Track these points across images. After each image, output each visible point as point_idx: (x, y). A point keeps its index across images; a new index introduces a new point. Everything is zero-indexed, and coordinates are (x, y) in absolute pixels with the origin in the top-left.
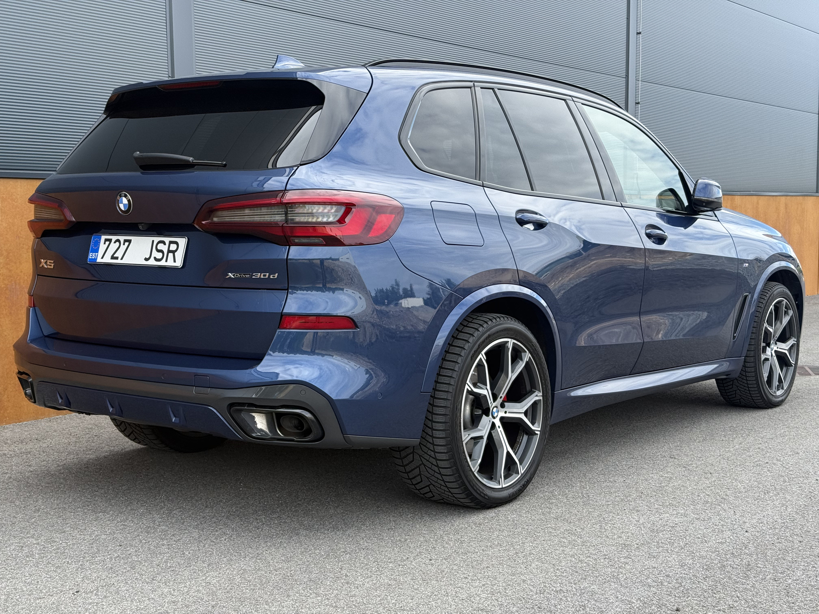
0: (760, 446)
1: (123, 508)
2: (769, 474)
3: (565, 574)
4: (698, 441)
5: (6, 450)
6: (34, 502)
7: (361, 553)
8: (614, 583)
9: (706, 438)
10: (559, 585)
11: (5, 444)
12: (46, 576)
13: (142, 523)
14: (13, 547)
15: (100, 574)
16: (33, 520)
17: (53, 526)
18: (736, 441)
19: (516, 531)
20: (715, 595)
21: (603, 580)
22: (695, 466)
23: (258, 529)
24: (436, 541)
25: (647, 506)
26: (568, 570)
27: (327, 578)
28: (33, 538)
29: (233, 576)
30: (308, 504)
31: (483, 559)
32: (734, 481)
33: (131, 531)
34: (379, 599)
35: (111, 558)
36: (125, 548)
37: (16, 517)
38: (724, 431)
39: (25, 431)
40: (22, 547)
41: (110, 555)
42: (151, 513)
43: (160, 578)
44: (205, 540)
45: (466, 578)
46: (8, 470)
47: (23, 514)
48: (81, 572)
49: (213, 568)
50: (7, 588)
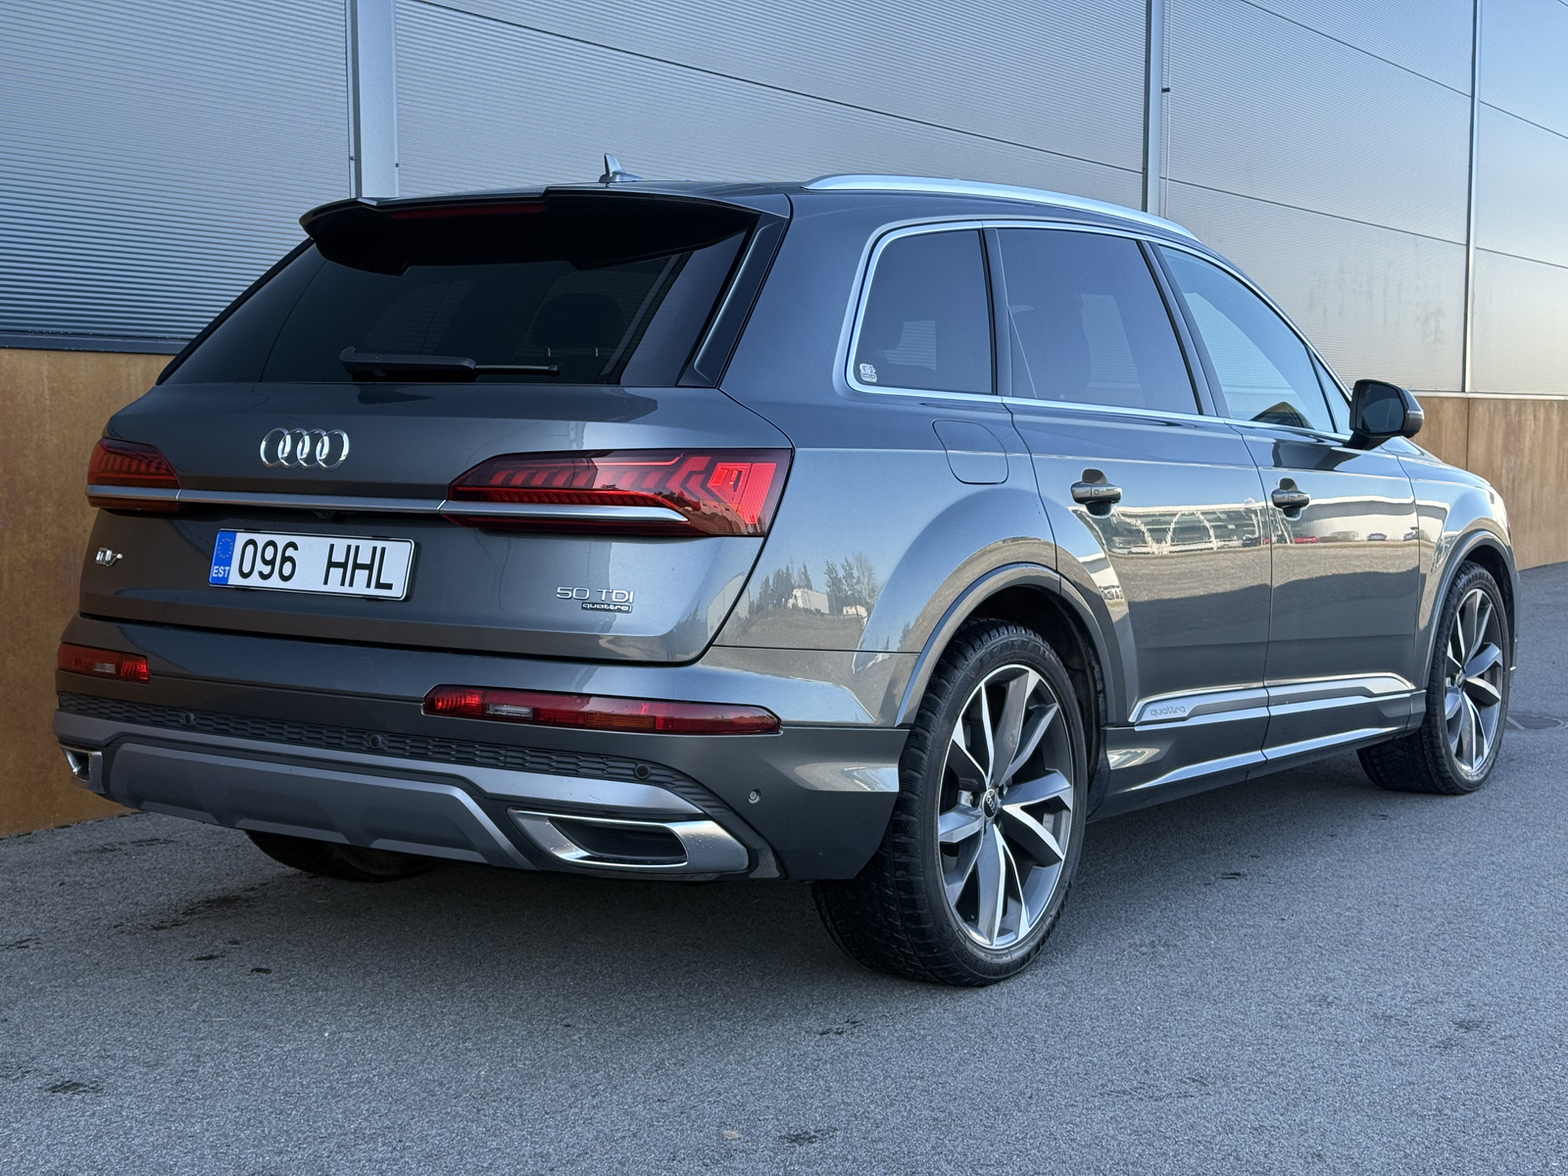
0: (1492, 858)
1: (358, 982)
2: (1536, 911)
3: (1253, 1097)
4: (1373, 850)
5: (76, 876)
6: (179, 971)
7: (852, 1062)
8: (1353, 1111)
9: (1386, 845)
10: (1252, 1117)
11: (70, 862)
12: (270, 1110)
13: (409, 1010)
14: (180, 1057)
15: (373, 1104)
16: (195, 1006)
17: (239, 1016)
18: (1443, 849)
19: (1122, 1018)
20: (1547, 1132)
21: (1328, 1106)
22: (1393, 897)
23: (634, 1018)
24: (981, 1038)
25: (1341, 970)
26: (1255, 1089)
27: (811, 1108)
28: (212, 1039)
29: (630, 1107)
30: (705, 971)
31: (1087, 1071)
32: (1478, 924)
33: (394, 1024)
34: (929, 1146)
35: (379, 1074)
36: (399, 1057)
37: (158, 1001)
38: (1412, 833)
39: (97, 838)
40: (199, 1056)
41: (375, 1069)
42: (414, 991)
43: (492, 1112)
44: (543, 1040)
45: (1072, 1105)
46: (98, 913)
47: (171, 993)
48: (337, 1102)
49: (582, 1091)
50: (207, 1134)
